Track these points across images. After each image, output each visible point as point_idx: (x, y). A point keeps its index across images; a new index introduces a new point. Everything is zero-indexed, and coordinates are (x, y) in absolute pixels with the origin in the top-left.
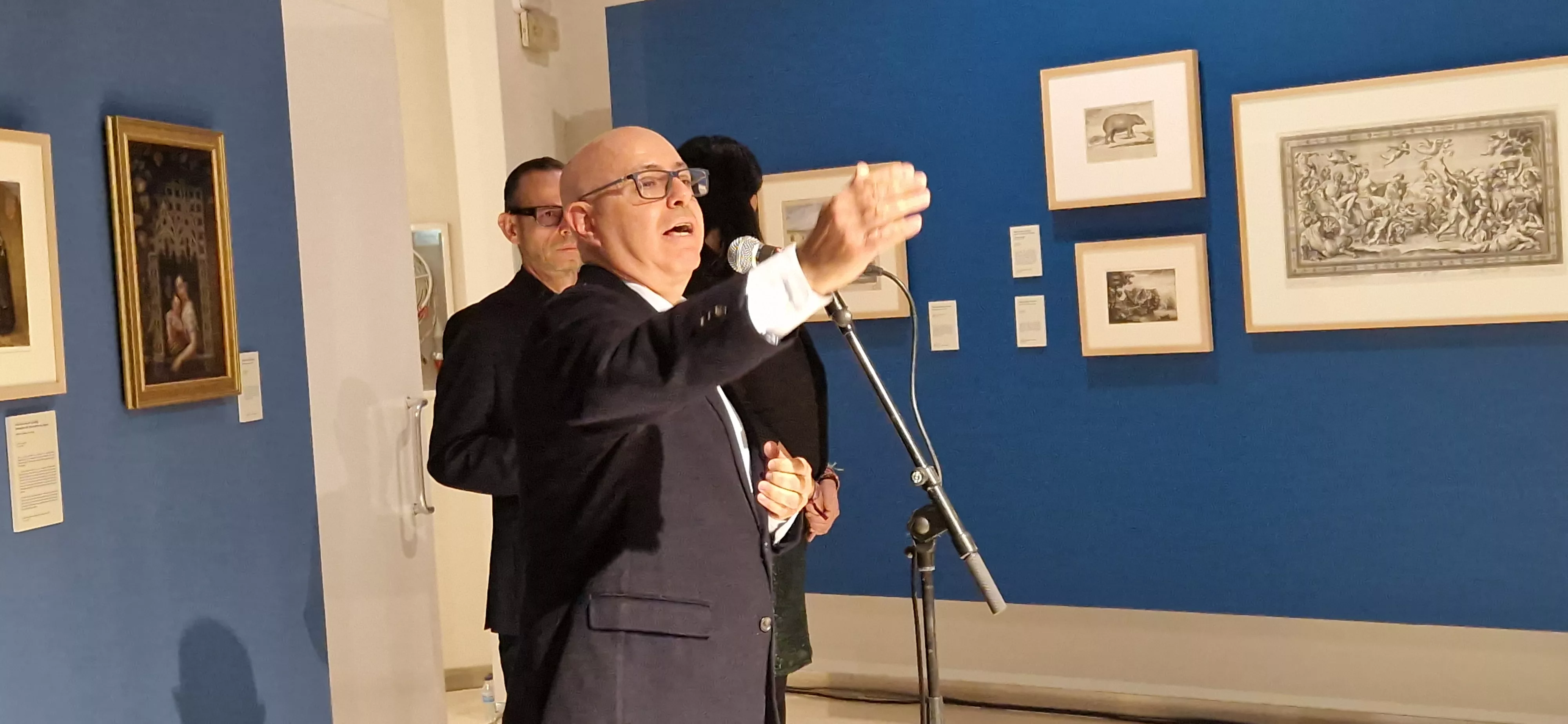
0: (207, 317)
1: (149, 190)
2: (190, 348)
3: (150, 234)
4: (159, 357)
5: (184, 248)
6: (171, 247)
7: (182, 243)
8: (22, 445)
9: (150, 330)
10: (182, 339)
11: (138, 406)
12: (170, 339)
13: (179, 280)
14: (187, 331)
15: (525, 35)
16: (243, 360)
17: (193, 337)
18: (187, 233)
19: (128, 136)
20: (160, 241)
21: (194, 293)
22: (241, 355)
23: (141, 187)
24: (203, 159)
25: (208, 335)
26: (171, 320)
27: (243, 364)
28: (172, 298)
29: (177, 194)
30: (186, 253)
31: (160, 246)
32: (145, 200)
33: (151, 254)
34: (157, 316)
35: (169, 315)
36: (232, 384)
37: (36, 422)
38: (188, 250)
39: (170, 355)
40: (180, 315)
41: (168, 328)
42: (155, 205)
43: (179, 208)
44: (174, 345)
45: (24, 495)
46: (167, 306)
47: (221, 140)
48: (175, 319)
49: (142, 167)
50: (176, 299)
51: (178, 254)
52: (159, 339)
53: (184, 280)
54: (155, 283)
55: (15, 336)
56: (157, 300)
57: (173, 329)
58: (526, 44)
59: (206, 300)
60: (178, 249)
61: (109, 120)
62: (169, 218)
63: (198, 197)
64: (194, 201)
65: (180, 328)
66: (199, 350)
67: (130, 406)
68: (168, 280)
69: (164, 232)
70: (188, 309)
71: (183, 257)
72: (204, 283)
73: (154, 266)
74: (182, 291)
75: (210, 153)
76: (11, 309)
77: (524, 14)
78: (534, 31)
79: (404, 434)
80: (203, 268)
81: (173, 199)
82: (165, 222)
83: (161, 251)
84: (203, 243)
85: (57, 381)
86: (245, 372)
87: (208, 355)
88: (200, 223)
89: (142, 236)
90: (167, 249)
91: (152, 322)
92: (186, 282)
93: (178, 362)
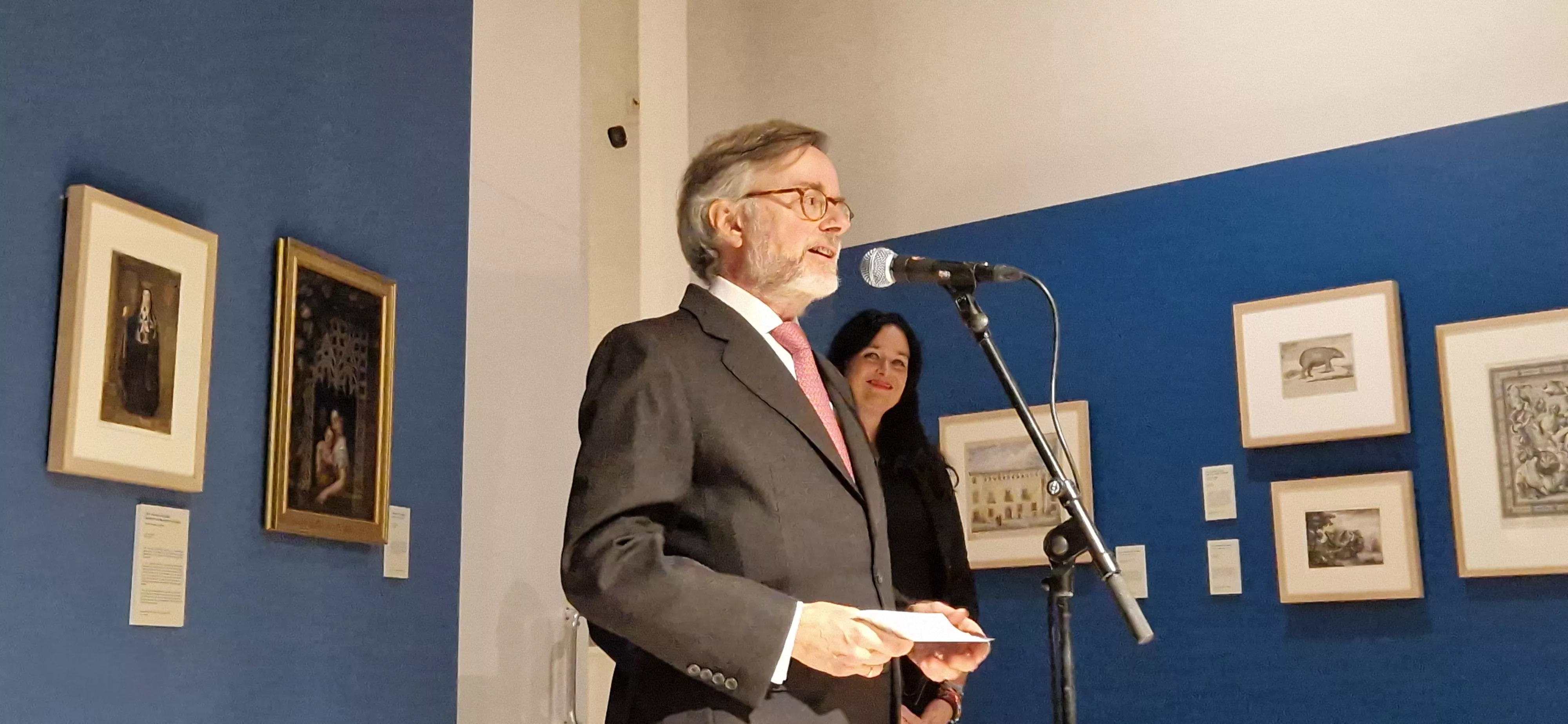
0: (359, 459)
1: (313, 318)
2: (338, 485)
3: (310, 361)
4: (305, 484)
5: (344, 383)
6: (330, 379)
7: (342, 378)
8: (148, 536)
9: (300, 452)
10: (331, 473)
11: (277, 528)
12: (318, 469)
13: (335, 414)
14: (337, 466)
16: (393, 513)
17: (342, 474)
18: (348, 369)
19: (299, 261)
20: (320, 371)
22: (392, 507)
23: (306, 312)
24: (372, 304)
25: (359, 477)
26: (321, 451)
27: (394, 517)
28: (325, 430)
29: (343, 331)
30: (344, 390)
31: (318, 376)
32: (308, 326)
33: (308, 380)
35: (320, 446)
36: (378, 532)
37: (168, 518)
38: (348, 386)
39: (317, 486)
40: (332, 448)
41: (318, 458)
42: (318, 334)
43: (342, 341)
44: (322, 477)
45: (145, 587)
46: (319, 435)
47: (393, 288)
48: (326, 451)
49: (311, 294)
50: (329, 433)
51: (336, 386)
52: (307, 466)
53: (341, 414)
54: (310, 411)
55: (157, 422)
56: (310, 424)
57: (322, 461)
59: (360, 442)
60: (336, 382)
61: (282, 241)
62: (331, 351)
63: (364, 338)
64: (358, 340)
65: (329, 460)
66: (348, 487)
67: (269, 526)
68: (323, 412)
69: (326, 362)
70: (341, 445)
71: (341, 392)
72: (360, 425)
73: (310, 394)
74: (337, 425)
75: (381, 300)
76: (156, 392)
79: (560, 645)
80: (360, 408)
81: (338, 334)
82: (326, 353)
83: (319, 380)
84: (364, 384)
85: (194, 477)
86: (395, 525)
87: (356, 496)
88: (363, 364)
89: (300, 362)
90: (325, 382)
91: (301, 447)
92: (341, 419)
93: (324, 495)
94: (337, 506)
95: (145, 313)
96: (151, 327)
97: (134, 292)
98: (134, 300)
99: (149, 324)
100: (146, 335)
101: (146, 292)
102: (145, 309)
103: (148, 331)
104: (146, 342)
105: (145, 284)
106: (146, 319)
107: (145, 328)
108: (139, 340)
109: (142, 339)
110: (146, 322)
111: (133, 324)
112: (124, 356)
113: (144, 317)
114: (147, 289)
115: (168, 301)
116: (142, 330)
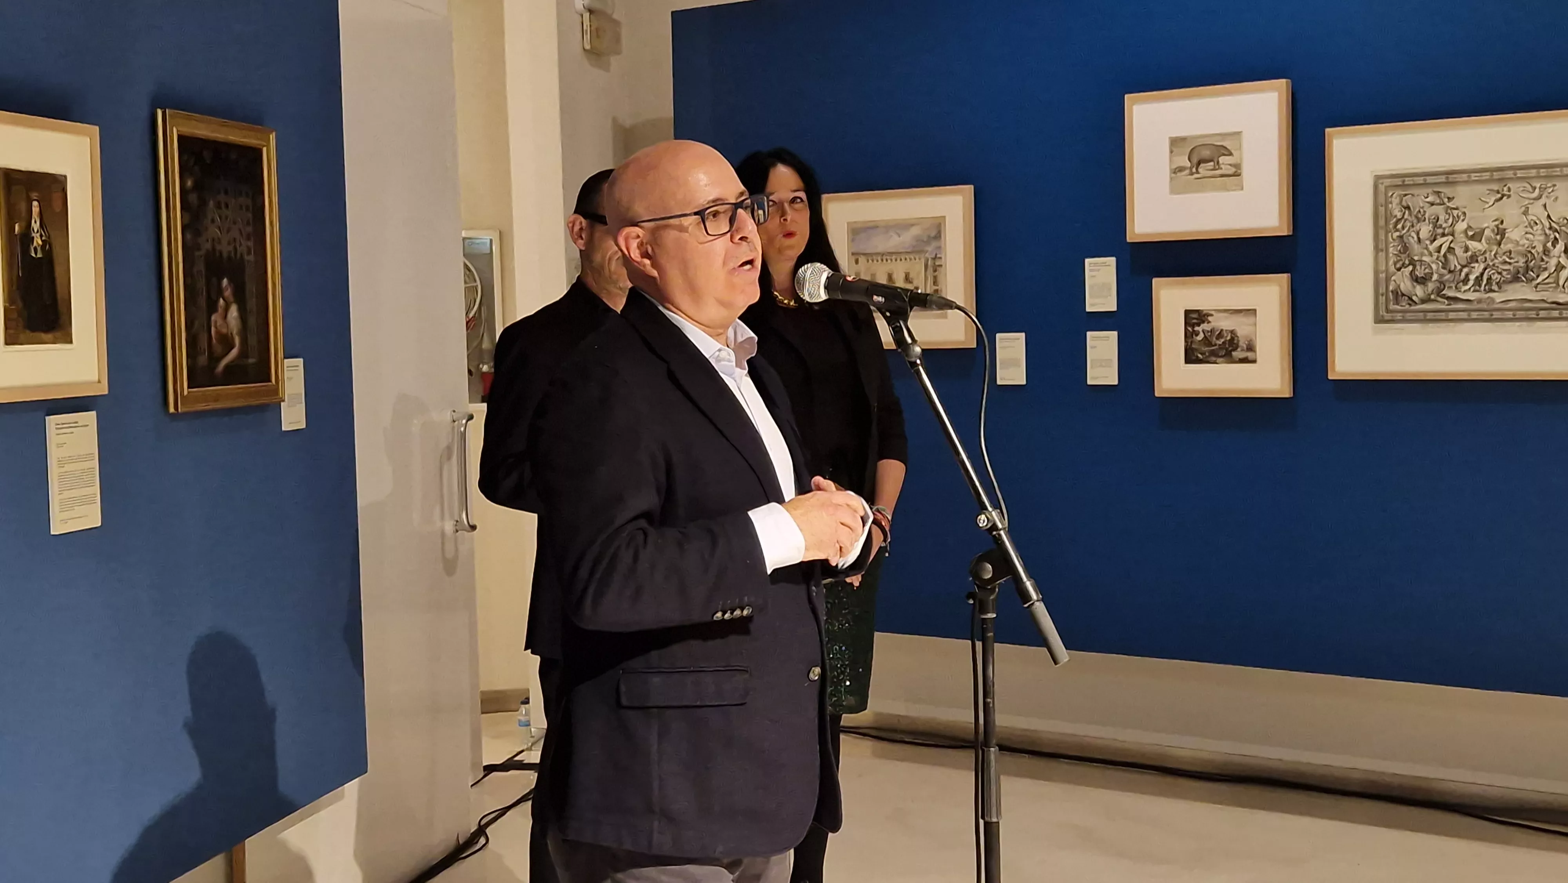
0: (252, 321)
1: (197, 187)
2: (234, 352)
3: (197, 233)
4: (203, 360)
5: (231, 248)
6: (218, 247)
7: (229, 243)
8: (61, 446)
9: (194, 331)
10: (227, 342)
11: (179, 410)
12: (214, 342)
13: (225, 282)
14: (232, 334)
15: (587, 37)
16: (287, 367)
17: (237, 341)
18: (235, 233)
19: (178, 131)
20: (207, 241)
21: (240, 298)
22: (286, 361)
23: (190, 182)
24: (254, 155)
25: (253, 341)
26: (216, 322)
27: (287, 371)
28: (217, 301)
29: (226, 193)
30: (233, 254)
31: (206, 246)
32: (193, 198)
33: (197, 253)
34: (201, 319)
35: (214, 317)
36: (275, 391)
37: (76, 423)
38: (235, 250)
39: (215, 360)
40: (225, 318)
41: (213, 329)
42: (203, 203)
43: (227, 206)
44: (218, 349)
45: (61, 497)
46: (212, 308)
47: (272, 137)
48: (220, 322)
49: (192, 162)
50: (221, 301)
51: (225, 255)
52: (203, 343)
53: (230, 282)
54: (201, 283)
55: (58, 334)
56: (202, 301)
57: (217, 332)
58: (588, 47)
59: (252, 304)
60: (225, 249)
61: (160, 113)
62: (217, 217)
64: (243, 200)
65: (224, 331)
66: (243, 354)
67: (172, 410)
68: (214, 280)
69: (213, 231)
70: (234, 312)
71: (229, 258)
72: (251, 287)
73: (200, 266)
74: (228, 293)
75: (260, 152)
76: (54, 305)
77: (587, 15)
78: (597, 33)
79: (449, 448)
80: (249, 271)
81: (222, 197)
82: (213, 221)
83: (208, 251)
84: (250, 243)
85: (99, 382)
86: (290, 379)
87: (252, 360)
88: (248, 223)
89: (189, 236)
90: (214, 249)
91: (197, 323)
92: (232, 285)
93: (221, 366)
94: (234, 374)
95: (36, 226)
96: (43, 238)
97: (23, 206)
98: (24, 214)
99: (41, 236)
100: (39, 249)
101: (35, 203)
102: (35, 222)
103: (40, 243)
104: (39, 255)
105: (34, 195)
106: (38, 232)
107: (38, 241)
108: (33, 255)
109: (36, 254)
110: (38, 235)
111: (26, 238)
112: (20, 275)
113: (36, 231)
114: (35, 200)
115: (58, 208)
116: (35, 244)
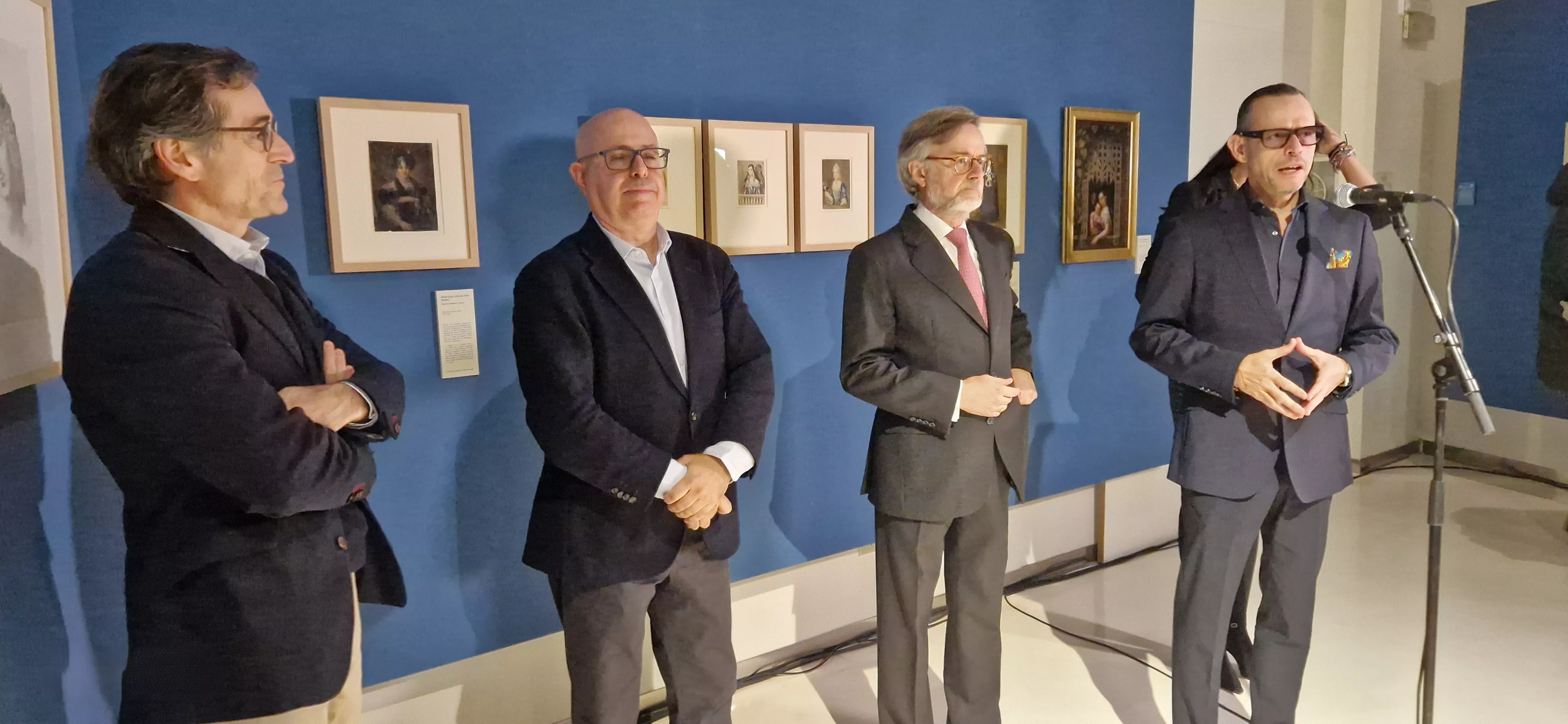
0: (1117, 215)
1: (1087, 146)
2: (1104, 233)
3: (1085, 170)
4: (1084, 237)
5: (1107, 177)
6: (1098, 177)
7: (1105, 174)
9: (1079, 222)
10: (1100, 227)
11: (1067, 262)
12: (1092, 226)
13: (1101, 195)
14: (1103, 222)
15: (1406, 32)
16: (1140, 240)
17: (1107, 226)
18: (1109, 169)
19: (1078, 117)
20: (1091, 174)
21: (1110, 203)
22: (1138, 236)
23: (1082, 144)
24: (1125, 128)
25: (1117, 225)
26: (1094, 216)
27: (1140, 242)
28: (1095, 205)
29: (1105, 148)
30: (1107, 180)
31: (1090, 177)
32: (1084, 153)
33: (1084, 181)
34: (1084, 216)
35: (1092, 214)
36: (1130, 252)
38: (1109, 178)
39: (1090, 235)
40: (1099, 214)
41: (1091, 221)
42: (1090, 154)
43: (1105, 155)
44: (1094, 230)
46: (1092, 208)
47: (1138, 116)
48: (1096, 216)
49: (1084, 133)
50: (1098, 206)
51: (1102, 180)
52: (1084, 227)
53: (1104, 195)
54: (1086, 197)
56: (1086, 205)
57: (1094, 222)
58: (1406, 36)
60: (1102, 178)
61: (1067, 108)
62: (1098, 161)
63: (1119, 149)
64: (1116, 151)
65: (1099, 221)
66: (1111, 232)
67: (1064, 261)
68: (1094, 195)
69: (1096, 169)
70: (1106, 211)
71: (1105, 182)
72: (1117, 197)
73: (1086, 187)
74: (1102, 201)
75: (1130, 124)
76: (997, 210)
77: (1407, 17)
78: (1413, 27)
80: (1118, 188)
81: (1102, 151)
82: (1095, 164)
83: (1091, 179)
84: (1119, 174)
87: (1116, 236)
88: (1118, 163)
89: (1080, 171)
90: (1095, 180)
91: (1081, 218)
92: (1105, 197)
93: (1095, 240)
94: (1103, 244)
95: (989, 171)
99: (991, 176)
100: (990, 182)
103: (991, 179)
104: (990, 186)
108: (986, 186)
110: (990, 176)
115: (1002, 161)
116: (988, 180)
